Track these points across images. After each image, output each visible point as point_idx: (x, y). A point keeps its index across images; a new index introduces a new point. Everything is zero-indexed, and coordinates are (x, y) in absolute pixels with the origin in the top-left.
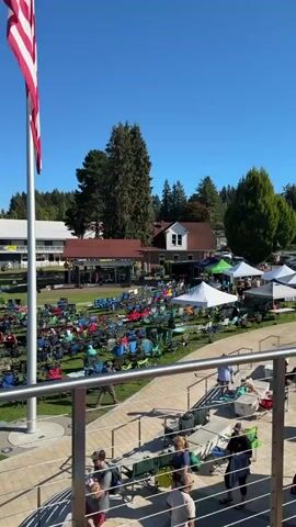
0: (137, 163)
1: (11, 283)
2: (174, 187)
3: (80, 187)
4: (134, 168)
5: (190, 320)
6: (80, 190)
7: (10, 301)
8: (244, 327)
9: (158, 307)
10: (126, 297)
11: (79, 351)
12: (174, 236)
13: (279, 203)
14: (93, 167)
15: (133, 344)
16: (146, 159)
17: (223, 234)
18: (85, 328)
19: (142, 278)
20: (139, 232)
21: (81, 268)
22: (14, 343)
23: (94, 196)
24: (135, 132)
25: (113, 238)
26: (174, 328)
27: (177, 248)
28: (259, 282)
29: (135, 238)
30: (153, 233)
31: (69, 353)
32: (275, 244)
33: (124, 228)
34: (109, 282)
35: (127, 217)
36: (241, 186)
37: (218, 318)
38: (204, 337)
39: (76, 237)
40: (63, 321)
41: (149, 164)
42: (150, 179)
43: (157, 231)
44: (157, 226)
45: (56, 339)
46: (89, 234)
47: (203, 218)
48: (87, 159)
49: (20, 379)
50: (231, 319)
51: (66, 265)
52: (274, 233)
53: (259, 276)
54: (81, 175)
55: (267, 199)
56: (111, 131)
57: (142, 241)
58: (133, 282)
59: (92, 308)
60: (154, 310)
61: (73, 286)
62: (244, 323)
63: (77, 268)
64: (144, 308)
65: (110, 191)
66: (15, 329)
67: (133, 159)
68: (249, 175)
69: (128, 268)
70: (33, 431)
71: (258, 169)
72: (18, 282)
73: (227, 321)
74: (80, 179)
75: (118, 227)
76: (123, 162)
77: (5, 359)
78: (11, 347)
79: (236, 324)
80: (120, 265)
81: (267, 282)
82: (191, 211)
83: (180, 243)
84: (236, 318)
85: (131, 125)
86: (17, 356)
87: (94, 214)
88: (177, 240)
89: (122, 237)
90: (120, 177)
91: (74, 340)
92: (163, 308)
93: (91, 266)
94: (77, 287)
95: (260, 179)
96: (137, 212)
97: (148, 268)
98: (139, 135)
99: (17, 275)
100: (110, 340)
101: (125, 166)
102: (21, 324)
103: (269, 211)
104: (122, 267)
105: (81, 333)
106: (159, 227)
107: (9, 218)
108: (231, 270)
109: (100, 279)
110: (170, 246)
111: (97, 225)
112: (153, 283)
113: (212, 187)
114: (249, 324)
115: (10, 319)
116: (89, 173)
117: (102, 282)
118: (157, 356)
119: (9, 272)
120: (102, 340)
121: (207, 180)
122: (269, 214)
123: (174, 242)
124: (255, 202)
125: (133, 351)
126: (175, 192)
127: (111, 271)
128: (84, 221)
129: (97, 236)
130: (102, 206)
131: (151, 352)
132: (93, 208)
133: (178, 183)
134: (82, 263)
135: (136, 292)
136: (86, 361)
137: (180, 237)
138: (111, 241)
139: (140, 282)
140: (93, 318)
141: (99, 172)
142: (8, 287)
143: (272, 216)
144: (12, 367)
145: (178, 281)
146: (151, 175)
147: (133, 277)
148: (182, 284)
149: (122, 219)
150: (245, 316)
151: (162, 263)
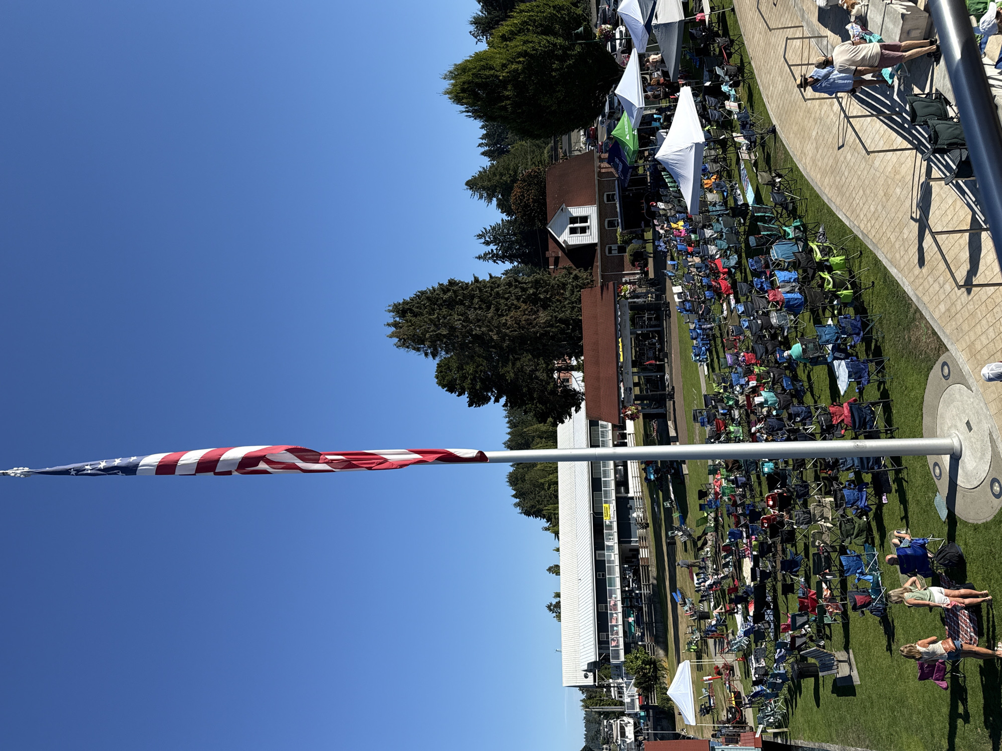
0: (451, 304)
1: (668, 512)
2: (487, 243)
3: (497, 401)
4: (461, 308)
5: (730, 176)
6: (503, 400)
7: (702, 507)
8: (741, 69)
9: (707, 242)
10: (689, 307)
11: (795, 378)
12: (573, 231)
13: (504, 38)
14: (464, 378)
15: (780, 276)
16: (444, 289)
17: (565, 138)
18: (749, 372)
19: (652, 283)
20: (567, 294)
21: (637, 391)
22: (780, 495)
23: (510, 376)
24: (402, 310)
25: (581, 339)
26: (746, 205)
27: (593, 223)
28: (653, 57)
29: (579, 300)
30: (569, 269)
31: (798, 395)
32: (579, 36)
33: (561, 321)
34: (661, 341)
35: (543, 317)
36: (477, 115)
37: (726, 124)
38: (763, 145)
39: (583, 405)
40: (736, 413)
41: (452, 283)
42: (476, 280)
43: (566, 263)
44: (556, 263)
45: (773, 421)
46: (577, 381)
47: (538, 183)
48: (451, 390)
49: (851, 475)
50: (727, 98)
51: (633, 417)
52: (559, 41)
53: (641, 57)
54: (478, 400)
55: (497, 62)
56: (403, 350)
57: (583, 286)
58: (658, 297)
59: (711, 366)
60: (712, 249)
61: (669, 404)
62: (732, 69)
63: (637, 398)
64: (709, 267)
65: (501, 348)
66: (753, 497)
67: (444, 311)
68: (458, 100)
69: (634, 307)
70: (956, 443)
71: (447, 84)
72: (667, 497)
73: (731, 105)
74: (485, 400)
75: (562, 331)
76: (452, 329)
77: (811, 507)
78: (789, 498)
79: (735, 85)
80: (628, 323)
81: (652, 40)
82: (527, 205)
83: (584, 219)
84: (725, 88)
85: (390, 318)
86: (807, 486)
87: (543, 376)
88: (579, 225)
89: (578, 324)
90: (477, 331)
91: (771, 389)
92: (708, 233)
93: (633, 376)
94: (671, 397)
95: (464, 78)
96: (533, 300)
97: (631, 274)
98: (405, 303)
99: (654, 502)
100: (774, 321)
101: (458, 325)
102: (744, 485)
103: (520, 54)
104: (632, 320)
105: (759, 378)
106: (557, 261)
107: (556, 515)
108: (630, 115)
109: (657, 358)
110: (591, 237)
111: (559, 370)
112: (660, 259)
113: (483, 175)
114: (735, 60)
115: (735, 504)
116: (473, 384)
117: (662, 355)
118: (804, 228)
119: (649, 515)
120: (774, 337)
121: (472, 184)
122: (524, 54)
123: (583, 230)
124: (504, 83)
125: (793, 275)
126: (495, 241)
127: (640, 340)
128: (553, 392)
129: (578, 368)
130: (526, 361)
131: (797, 239)
132: (531, 377)
133: (480, 236)
134: (628, 390)
135: (677, 289)
136: (815, 361)
137: (574, 220)
138: (586, 342)
139: (659, 284)
140: (729, 359)
141: (470, 369)
142: (676, 515)
143: (528, 48)
144: (828, 493)
145: (654, 214)
146: (469, 280)
147: (650, 298)
148: (661, 205)
149: (548, 324)
150: (719, 71)
151: (622, 250)
